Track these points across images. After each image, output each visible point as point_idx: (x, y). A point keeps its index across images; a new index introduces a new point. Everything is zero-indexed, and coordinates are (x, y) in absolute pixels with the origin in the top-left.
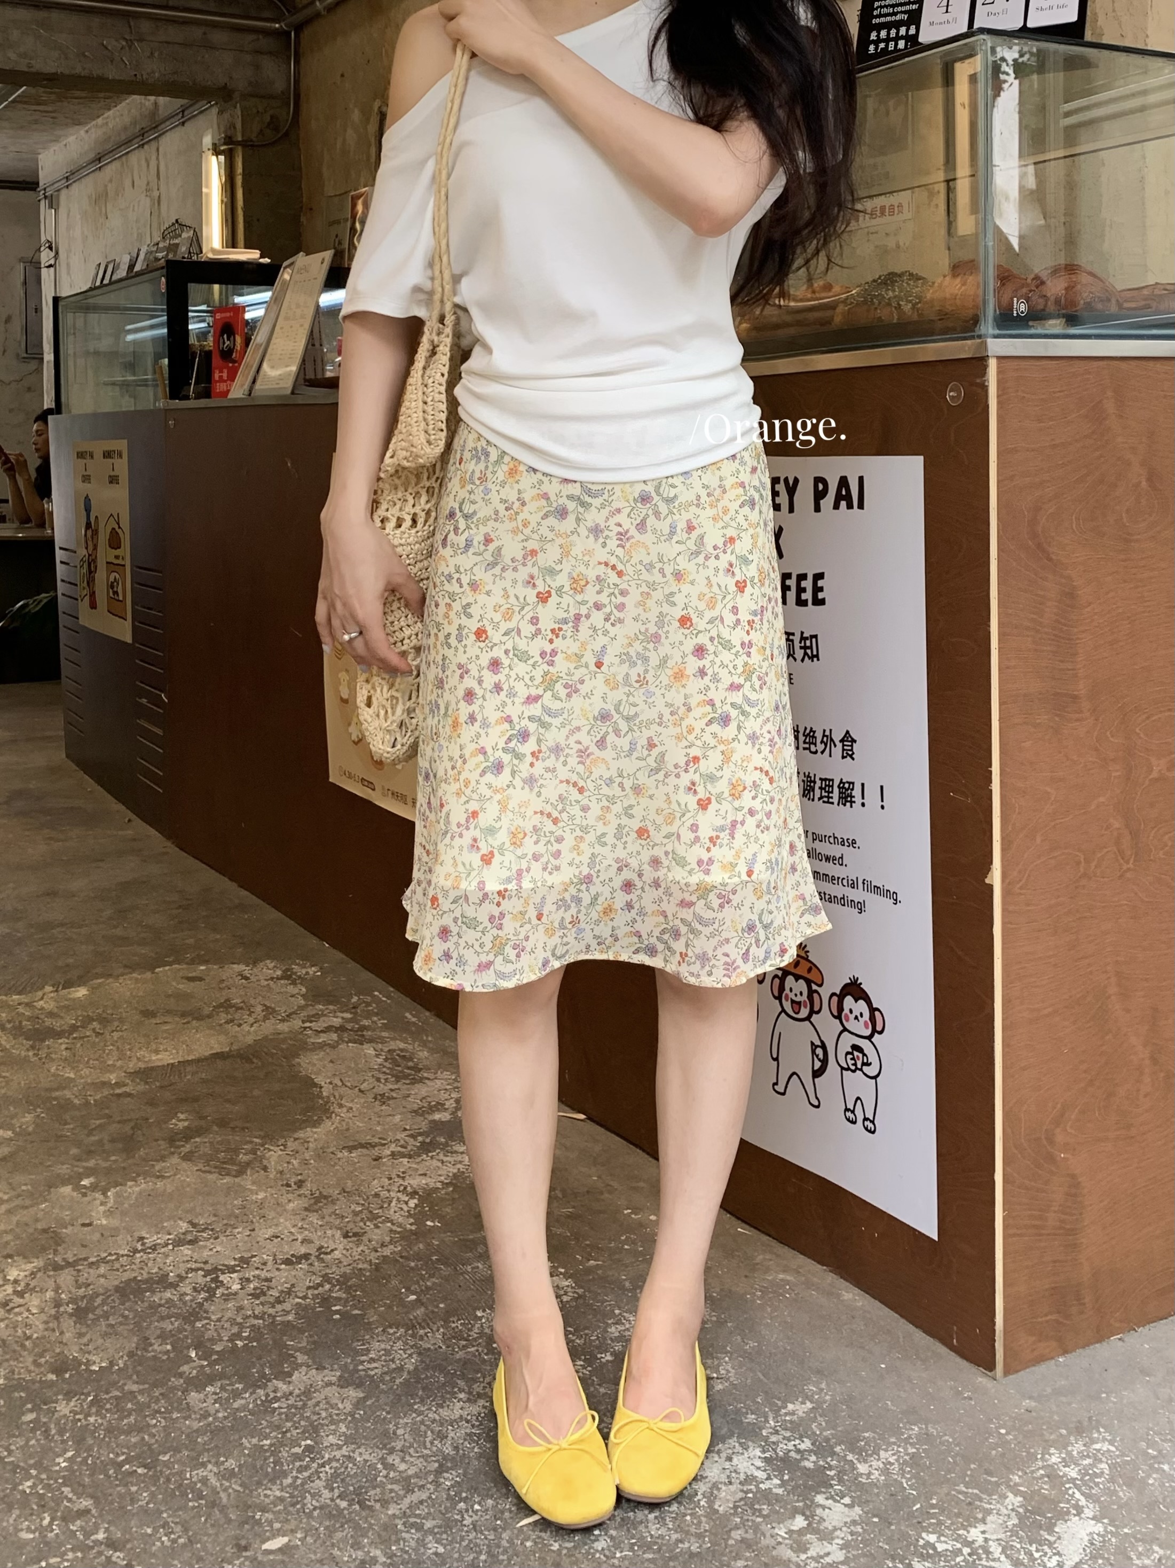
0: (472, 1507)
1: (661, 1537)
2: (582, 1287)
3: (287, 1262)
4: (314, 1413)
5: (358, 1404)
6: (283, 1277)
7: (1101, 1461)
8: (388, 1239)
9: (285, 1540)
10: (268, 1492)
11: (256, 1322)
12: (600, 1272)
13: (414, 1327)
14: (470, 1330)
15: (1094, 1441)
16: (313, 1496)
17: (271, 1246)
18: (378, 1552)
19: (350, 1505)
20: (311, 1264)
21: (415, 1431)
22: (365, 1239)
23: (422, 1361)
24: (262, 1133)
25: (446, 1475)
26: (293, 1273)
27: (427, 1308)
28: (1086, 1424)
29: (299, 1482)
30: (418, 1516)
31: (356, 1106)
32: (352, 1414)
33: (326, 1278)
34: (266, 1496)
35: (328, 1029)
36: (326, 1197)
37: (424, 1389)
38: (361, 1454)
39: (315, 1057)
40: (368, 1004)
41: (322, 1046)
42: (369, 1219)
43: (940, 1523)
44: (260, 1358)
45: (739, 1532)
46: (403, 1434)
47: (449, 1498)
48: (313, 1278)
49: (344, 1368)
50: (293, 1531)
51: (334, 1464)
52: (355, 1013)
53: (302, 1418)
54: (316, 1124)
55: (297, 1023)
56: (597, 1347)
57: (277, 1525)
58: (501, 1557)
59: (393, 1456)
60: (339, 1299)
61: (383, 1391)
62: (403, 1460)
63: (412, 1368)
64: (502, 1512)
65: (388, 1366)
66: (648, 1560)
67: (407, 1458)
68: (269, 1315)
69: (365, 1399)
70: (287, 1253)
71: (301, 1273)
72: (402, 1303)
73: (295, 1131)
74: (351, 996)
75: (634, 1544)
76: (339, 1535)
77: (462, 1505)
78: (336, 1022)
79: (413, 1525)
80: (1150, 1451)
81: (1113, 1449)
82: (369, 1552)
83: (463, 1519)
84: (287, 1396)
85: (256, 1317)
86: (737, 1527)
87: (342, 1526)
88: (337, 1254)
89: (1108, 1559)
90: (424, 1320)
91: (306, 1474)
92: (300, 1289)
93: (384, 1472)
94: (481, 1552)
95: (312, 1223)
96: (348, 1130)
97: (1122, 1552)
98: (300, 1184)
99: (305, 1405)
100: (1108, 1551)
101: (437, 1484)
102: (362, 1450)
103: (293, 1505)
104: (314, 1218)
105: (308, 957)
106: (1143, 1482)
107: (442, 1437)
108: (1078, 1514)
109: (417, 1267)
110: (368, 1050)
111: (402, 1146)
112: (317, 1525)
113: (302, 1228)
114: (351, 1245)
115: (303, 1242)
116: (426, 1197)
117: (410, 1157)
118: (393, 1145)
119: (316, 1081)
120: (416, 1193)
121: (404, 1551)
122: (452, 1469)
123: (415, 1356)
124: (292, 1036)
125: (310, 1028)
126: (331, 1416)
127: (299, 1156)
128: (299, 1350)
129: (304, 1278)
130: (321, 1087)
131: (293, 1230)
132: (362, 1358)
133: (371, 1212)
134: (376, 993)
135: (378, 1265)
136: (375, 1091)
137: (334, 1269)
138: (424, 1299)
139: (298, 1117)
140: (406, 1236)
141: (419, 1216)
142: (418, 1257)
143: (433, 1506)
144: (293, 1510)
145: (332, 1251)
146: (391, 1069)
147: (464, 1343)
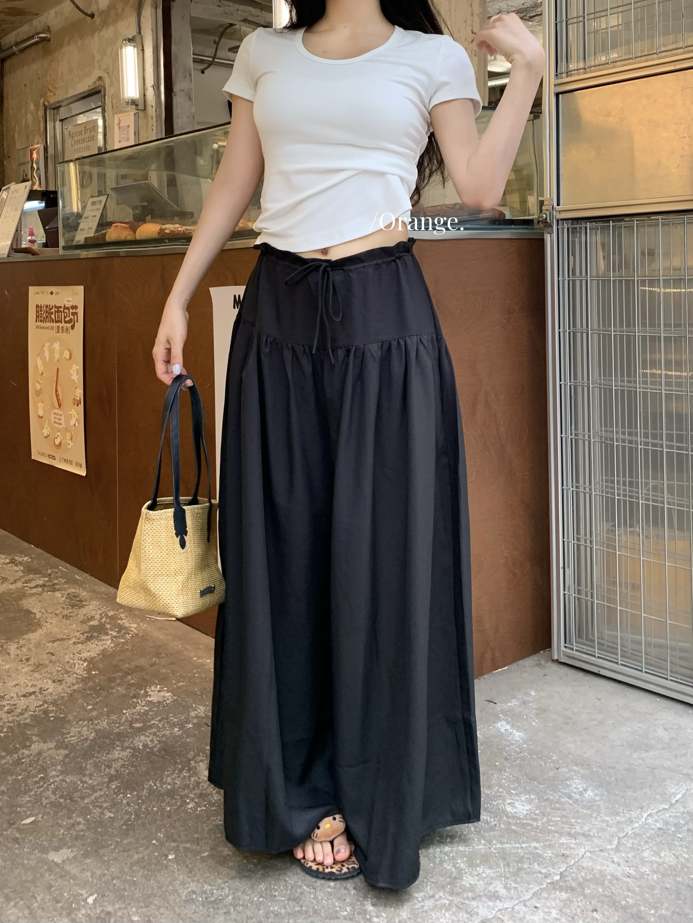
0: (127, 796)
2: (176, 696)
3: (24, 696)
4: (44, 762)
5: (66, 756)
6: (22, 703)
8: (75, 682)
9: (33, 818)
10: (23, 799)
11: (10, 724)
12: (184, 688)
13: (92, 720)
14: (121, 719)
16: (46, 798)
17: (16, 690)
18: (80, 819)
19: (65, 801)
20: (36, 696)
21: (96, 766)
22: (64, 682)
23: (97, 735)
24: (6, 637)
25: (112, 783)
26: (28, 701)
27: (98, 711)
29: (38, 793)
30: (99, 802)
31: (54, 622)
32: (62, 761)
33: (45, 702)
34: (22, 801)
35: (36, 586)
36: (42, 665)
37: (99, 747)
38: (69, 778)
39: (32, 600)
40: (57, 573)
41: (33, 595)
42: (66, 674)
44: (13, 741)
46: (89, 767)
47: (115, 793)
48: (38, 702)
49: (58, 741)
50: (37, 815)
51: (56, 784)
52: (50, 578)
53: (37, 764)
54: (33, 631)
55: (19, 584)
56: (185, 722)
57: (29, 813)
58: (142, 816)
59: (86, 777)
60: (52, 711)
61: (78, 750)
62: (90, 779)
63: (92, 738)
64: (141, 796)
65: (80, 738)
66: (214, 810)
67: (93, 778)
68: (17, 721)
69: (69, 754)
70: (24, 692)
71: (32, 701)
72: (85, 710)
73: (23, 635)
74: (47, 570)
75: (206, 804)
76: (61, 814)
77: (121, 795)
78: (41, 582)
79: (98, 806)
82: (76, 820)
83: (122, 801)
84: (29, 756)
85: (10, 722)
87: (62, 810)
88: (50, 690)
90: (97, 717)
91: (41, 789)
92: (32, 708)
93: (82, 785)
94: (132, 815)
95: (35, 677)
96: (51, 633)
98: (28, 660)
99: (38, 760)
101: (108, 787)
102: (70, 776)
103: (36, 803)
104: (37, 675)
105: (22, 552)
107: (109, 767)
109: (91, 693)
110: (58, 594)
111: (78, 639)
112: (48, 810)
113: (30, 680)
114: (57, 686)
115: (31, 686)
116: (91, 661)
117: (82, 643)
118: (74, 639)
119: (32, 611)
120: (86, 660)
121: (93, 817)
122: (116, 780)
123: (93, 733)
124: (18, 590)
125: (27, 586)
126: (52, 762)
127: (26, 647)
128: (34, 735)
129: (33, 703)
130: (35, 614)
131: (26, 681)
132: (67, 736)
133: (66, 670)
134: (60, 567)
135: (71, 694)
136: (63, 614)
137: (49, 697)
138: (96, 707)
139: (24, 628)
140: (84, 680)
141: (88, 670)
142: (90, 688)
143: (107, 797)
144: (36, 805)
145: (47, 689)
146: (69, 603)
147: (117, 725)
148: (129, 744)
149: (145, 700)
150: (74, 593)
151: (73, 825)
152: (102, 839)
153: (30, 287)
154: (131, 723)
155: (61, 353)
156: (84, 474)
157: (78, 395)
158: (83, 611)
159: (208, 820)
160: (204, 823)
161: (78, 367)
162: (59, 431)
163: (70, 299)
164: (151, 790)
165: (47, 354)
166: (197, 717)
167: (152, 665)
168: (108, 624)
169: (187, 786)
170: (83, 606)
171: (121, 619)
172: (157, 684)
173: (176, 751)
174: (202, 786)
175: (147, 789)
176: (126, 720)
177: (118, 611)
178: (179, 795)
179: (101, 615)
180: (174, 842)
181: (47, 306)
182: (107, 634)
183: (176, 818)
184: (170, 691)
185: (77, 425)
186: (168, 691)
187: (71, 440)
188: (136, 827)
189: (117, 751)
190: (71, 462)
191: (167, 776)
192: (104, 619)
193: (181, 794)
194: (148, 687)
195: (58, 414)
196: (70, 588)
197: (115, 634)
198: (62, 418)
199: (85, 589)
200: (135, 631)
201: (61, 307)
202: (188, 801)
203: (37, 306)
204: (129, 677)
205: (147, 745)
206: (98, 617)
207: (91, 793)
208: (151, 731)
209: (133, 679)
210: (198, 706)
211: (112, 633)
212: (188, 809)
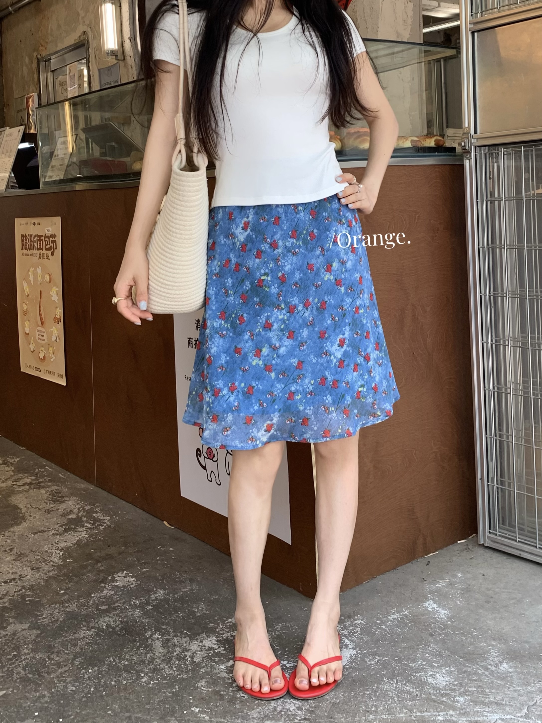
0: (88, 671)
1: (171, 674)
2: (139, 581)
3: (5, 582)
4: (17, 641)
5: (37, 636)
6: (3, 589)
7: (357, 627)
8: (51, 569)
9: (5, 692)
12: (147, 574)
13: (63, 603)
14: (89, 602)
15: (355, 620)
16: (17, 674)
18: (46, 693)
19: (34, 676)
20: (16, 582)
21: (63, 644)
22: (41, 570)
23: (67, 616)
25: (76, 660)
26: (8, 586)
27: (69, 595)
28: (352, 614)
29: (10, 669)
30: (64, 677)
31: (37, 516)
32: (34, 640)
33: (23, 587)
35: (24, 485)
36: (23, 554)
37: (68, 627)
38: (38, 656)
39: (18, 497)
40: (43, 472)
41: (21, 492)
42: (43, 562)
43: (289, 657)
45: (204, 669)
46: (57, 646)
47: (78, 668)
48: (17, 588)
49: (31, 623)
50: (8, 688)
51: (26, 661)
52: (37, 477)
53: (12, 643)
54: (19, 524)
55: (10, 483)
56: (145, 604)
58: (100, 689)
59: (53, 655)
60: (29, 596)
61: (48, 630)
62: (58, 656)
63: (62, 619)
64: (102, 671)
65: (51, 620)
66: (165, 683)
67: (60, 655)
69: (41, 634)
70: (5, 579)
71: (12, 586)
72: (58, 594)
73: (9, 528)
74: (35, 469)
75: (159, 678)
76: (29, 688)
77: (84, 670)
78: (28, 481)
79: (62, 681)
80: (378, 621)
81: (362, 622)
82: (42, 693)
83: (84, 676)
84: (5, 636)
86: (203, 667)
87: (30, 683)
88: (28, 577)
89: (357, 663)
90: (68, 600)
91: (13, 666)
92: (11, 593)
93: (49, 661)
95: (17, 566)
96: (33, 526)
97: (363, 660)
98: (11, 550)
99: (13, 639)
100: (357, 660)
101: (72, 664)
102: (39, 654)
103: (8, 678)
104: (18, 563)
105: (14, 454)
106: (374, 633)
107: (75, 645)
108: (346, 648)
109: (64, 580)
110: (43, 491)
111: (57, 531)
112: (18, 685)
113: (12, 568)
114: (35, 573)
115: (12, 573)
116: (66, 550)
117: (60, 535)
118: (53, 531)
119: (19, 506)
120: (62, 549)
121: (57, 691)
122: (80, 657)
123: (64, 615)
124: (7, 488)
125: (16, 484)
126: (25, 642)
127: (11, 538)
128: (11, 617)
129: (12, 587)
130: (21, 509)
131: (8, 569)
132: (40, 618)
133: (44, 559)
134: (47, 467)
135: (46, 579)
136: (45, 508)
137: (27, 583)
138: (68, 592)
139: (11, 522)
140: (59, 567)
141: (63, 558)
142: (64, 575)
143: (71, 672)
144: (8, 680)
145: (26, 576)
146: (52, 498)
147: (86, 607)
148: (95, 624)
149: (112, 585)
150: (56, 490)
151: (39, 697)
152: (64, 711)
153: (16, 219)
154: (98, 605)
155: (43, 277)
156: (64, 384)
157: (58, 314)
158: (63, 506)
159: (159, 692)
160: (156, 695)
161: (57, 289)
162: (42, 346)
163: (50, 228)
164: (110, 665)
165: (31, 278)
166: (156, 599)
167: (120, 554)
168: (85, 517)
169: (143, 662)
170: (64, 502)
171: (96, 512)
172: (123, 571)
173: (136, 630)
174: (157, 662)
175: (107, 665)
176: (94, 603)
177: (94, 505)
178: (134, 670)
179: (79, 509)
180: (127, 712)
181: (31, 235)
182: (83, 526)
183: (130, 691)
184: (135, 577)
185: (58, 340)
186: (132, 577)
187: (53, 354)
188: (94, 700)
189: (83, 630)
190: (53, 374)
191: (126, 653)
192: (81, 513)
193: (137, 668)
194: (115, 573)
195: (41, 331)
196: (53, 485)
197: (90, 526)
198: (45, 334)
199: (66, 487)
200: (108, 523)
201: (42, 236)
202: (142, 675)
203: (22, 236)
204: (100, 565)
205: (110, 625)
206: (76, 511)
207: (57, 669)
208: (115, 612)
209: (103, 566)
210: (159, 590)
211: (87, 525)
212: (143, 682)
